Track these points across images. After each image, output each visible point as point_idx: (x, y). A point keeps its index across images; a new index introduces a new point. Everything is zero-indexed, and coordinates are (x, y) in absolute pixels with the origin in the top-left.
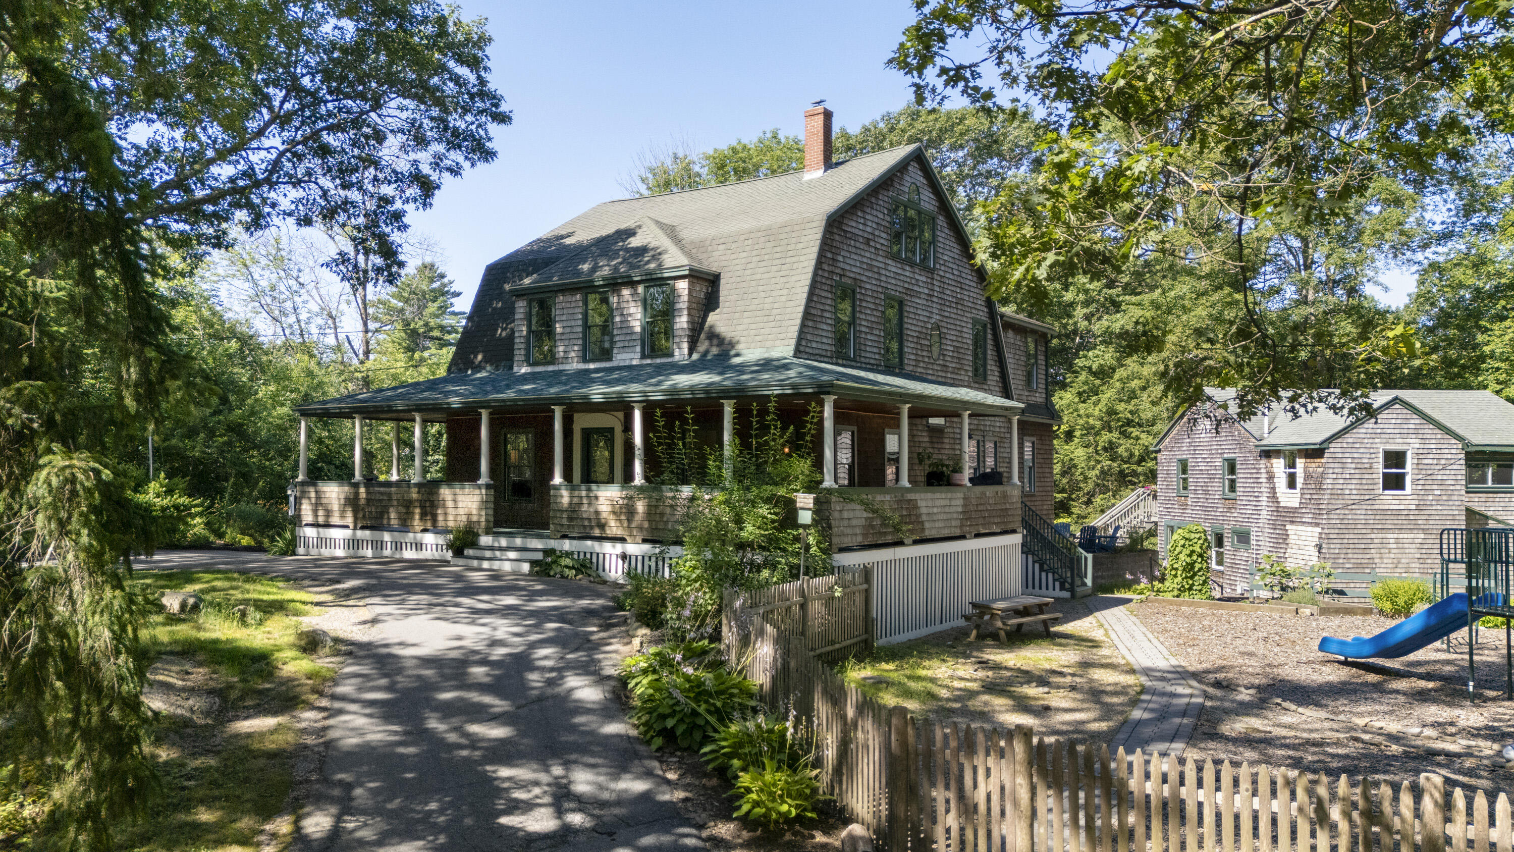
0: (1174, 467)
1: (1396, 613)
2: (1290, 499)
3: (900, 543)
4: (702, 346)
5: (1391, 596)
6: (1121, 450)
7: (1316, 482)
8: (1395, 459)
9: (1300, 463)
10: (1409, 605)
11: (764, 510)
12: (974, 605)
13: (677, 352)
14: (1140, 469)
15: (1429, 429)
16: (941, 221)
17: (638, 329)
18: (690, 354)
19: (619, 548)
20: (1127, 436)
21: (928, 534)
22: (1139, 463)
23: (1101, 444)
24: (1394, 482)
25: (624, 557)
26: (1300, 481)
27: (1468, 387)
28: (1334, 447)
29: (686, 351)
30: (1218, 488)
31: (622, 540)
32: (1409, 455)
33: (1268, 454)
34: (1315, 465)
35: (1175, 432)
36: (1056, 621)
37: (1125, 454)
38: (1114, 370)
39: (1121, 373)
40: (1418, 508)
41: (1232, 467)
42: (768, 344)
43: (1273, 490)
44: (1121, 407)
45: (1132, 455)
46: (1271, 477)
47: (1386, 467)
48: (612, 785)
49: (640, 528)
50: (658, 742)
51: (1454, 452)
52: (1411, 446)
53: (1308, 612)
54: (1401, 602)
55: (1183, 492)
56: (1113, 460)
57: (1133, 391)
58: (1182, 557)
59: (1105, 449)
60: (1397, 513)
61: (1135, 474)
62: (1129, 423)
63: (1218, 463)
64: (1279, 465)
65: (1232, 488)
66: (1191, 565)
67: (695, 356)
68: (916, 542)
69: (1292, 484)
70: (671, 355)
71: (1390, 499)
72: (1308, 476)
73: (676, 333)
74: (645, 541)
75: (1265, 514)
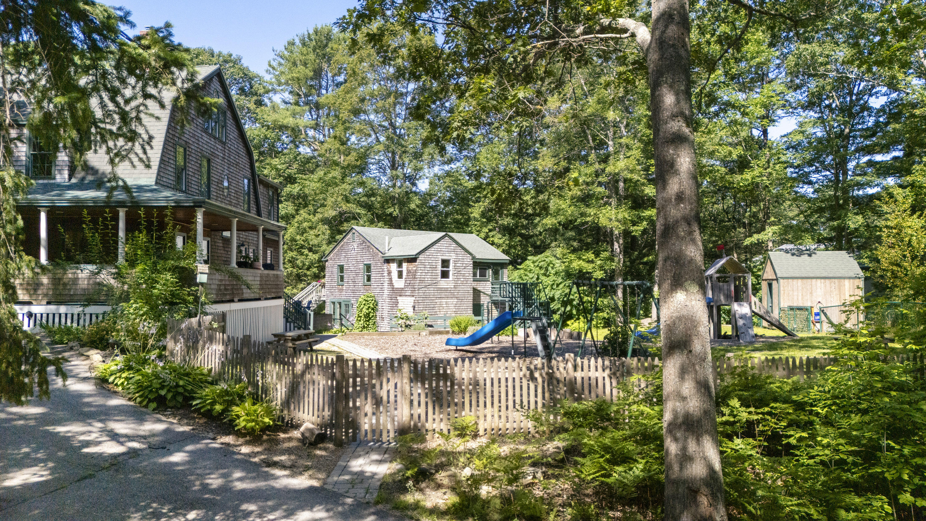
0: (336, 270)
1: (460, 332)
2: (399, 284)
3: (232, 301)
4: (80, 174)
5: (458, 324)
6: (298, 262)
7: (412, 274)
8: (445, 263)
9: (405, 265)
10: (466, 328)
11: (169, 276)
12: (275, 335)
13: (58, 177)
14: (308, 273)
15: (459, 250)
16: (229, 114)
17: (24, 158)
18: (70, 179)
19: (26, 309)
20: (302, 254)
21: (246, 296)
22: (308, 269)
23: (287, 258)
24: (445, 275)
25: (30, 315)
26: (405, 274)
27: (465, 232)
28: (421, 257)
29: (66, 176)
30: (361, 279)
31: (29, 303)
32: (451, 262)
33: (388, 261)
34: (412, 266)
35: (336, 250)
36: (317, 342)
37: (301, 265)
38: (294, 217)
39: (298, 218)
40: (455, 287)
41: (368, 268)
42: (134, 176)
43: (391, 280)
44: (298, 237)
45: (304, 265)
46: (389, 273)
47: (443, 267)
48: (142, 428)
49: (46, 295)
50: (153, 405)
51: (468, 261)
52: (452, 257)
53: (424, 334)
54: (463, 326)
55: (341, 283)
56: (293, 267)
57: (305, 229)
58: (364, 310)
59: (290, 261)
60: (446, 290)
61: (305, 275)
62: (302, 247)
63: (361, 266)
64: (394, 267)
65: (369, 279)
66: (368, 314)
67: (74, 181)
68: (240, 301)
69: (400, 275)
70: (54, 179)
71: (444, 283)
72: (409, 272)
73: (57, 163)
74: (49, 303)
75: (386, 292)
